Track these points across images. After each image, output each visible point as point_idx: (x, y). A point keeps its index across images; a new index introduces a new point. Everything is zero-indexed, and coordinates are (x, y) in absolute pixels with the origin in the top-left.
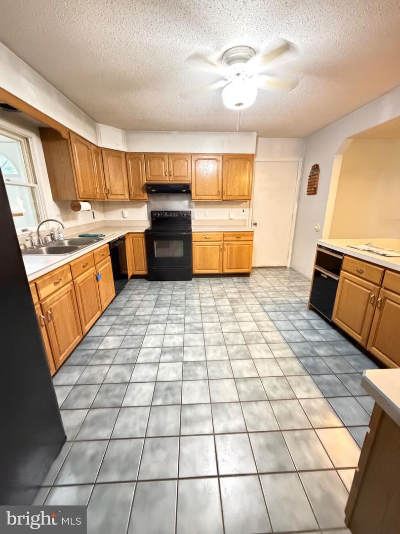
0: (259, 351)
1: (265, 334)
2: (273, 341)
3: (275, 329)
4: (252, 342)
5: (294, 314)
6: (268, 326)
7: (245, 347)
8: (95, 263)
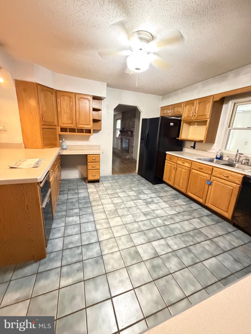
0: (110, 207)
1: (105, 217)
2: (100, 214)
3: (97, 222)
4: (113, 211)
8: (212, 174)
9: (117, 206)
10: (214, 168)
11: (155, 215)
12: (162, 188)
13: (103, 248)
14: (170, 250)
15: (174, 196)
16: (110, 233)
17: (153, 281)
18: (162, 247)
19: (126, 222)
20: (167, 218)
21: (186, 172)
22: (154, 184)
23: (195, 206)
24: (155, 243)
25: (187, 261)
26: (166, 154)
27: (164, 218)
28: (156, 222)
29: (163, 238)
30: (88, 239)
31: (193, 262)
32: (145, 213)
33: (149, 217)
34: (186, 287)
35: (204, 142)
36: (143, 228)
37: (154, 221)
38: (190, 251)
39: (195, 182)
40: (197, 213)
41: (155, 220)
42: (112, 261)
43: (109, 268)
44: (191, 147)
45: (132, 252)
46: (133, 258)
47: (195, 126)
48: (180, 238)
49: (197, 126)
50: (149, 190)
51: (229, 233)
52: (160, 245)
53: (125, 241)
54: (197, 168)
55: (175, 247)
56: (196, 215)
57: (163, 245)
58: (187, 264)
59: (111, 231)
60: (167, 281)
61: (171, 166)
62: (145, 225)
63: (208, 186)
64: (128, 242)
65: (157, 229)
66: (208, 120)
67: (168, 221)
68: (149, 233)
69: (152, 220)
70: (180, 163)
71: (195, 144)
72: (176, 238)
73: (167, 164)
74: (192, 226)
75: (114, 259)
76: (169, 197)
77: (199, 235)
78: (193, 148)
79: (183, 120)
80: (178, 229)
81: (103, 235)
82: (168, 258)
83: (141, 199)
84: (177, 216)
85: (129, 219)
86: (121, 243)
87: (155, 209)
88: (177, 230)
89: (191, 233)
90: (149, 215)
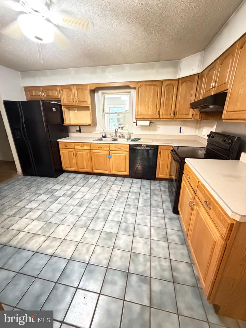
0: (35, 226)
1: (43, 238)
2: (32, 240)
3: (40, 250)
4: (45, 226)
5: (38, 297)
6: (48, 247)
7: (46, 220)
8: (109, 149)
9: (43, 219)
10: (110, 145)
11: (88, 201)
12: (67, 177)
13: (81, 258)
14: (121, 213)
15: (84, 178)
16: (70, 243)
17: (133, 236)
18: (116, 216)
19: (72, 223)
20: (97, 197)
21: (88, 154)
22: (56, 177)
23: (104, 178)
24: (110, 217)
25: (133, 211)
26: (58, 142)
27: (96, 197)
28: (94, 204)
29: (110, 211)
30: (54, 271)
31: (136, 209)
32: (78, 204)
33: (86, 205)
34: (146, 223)
35: (92, 125)
36: (91, 216)
37: (93, 205)
38: (129, 205)
39: (98, 160)
40: (110, 182)
41: (92, 203)
42: (101, 257)
43: (105, 263)
44: (77, 131)
45: (105, 236)
46: (110, 239)
47: (75, 111)
48: (118, 202)
49: (77, 111)
50: (57, 185)
51: (132, 183)
52: (114, 216)
53: (91, 236)
54: (96, 148)
55: (122, 210)
56: (110, 183)
57: (116, 214)
58: (135, 212)
59: (68, 242)
60: (138, 229)
61: (68, 153)
62: (89, 213)
63: (109, 159)
64: (93, 234)
65: (100, 208)
66: (90, 106)
67: (101, 198)
68: (99, 215)
69: (90, 205)
70: (79, 147)
71: (80, 128)
72: (116, 204)
73: (63, 152)
74: (116, 191)
75: (100, 254)
76: (81, 181)
77: (123, 194)
78: (79, 132)
79: (64, 105)
80: (111, 198)
81: (65, 251)
82: (126, 218)
83: (61, 197)
84: (102, 191)
85: (71, 219)
86: (90, 240)
87: (83, 196)
88: (111, 200)
89: (119, 195)
90: (84, 204)
